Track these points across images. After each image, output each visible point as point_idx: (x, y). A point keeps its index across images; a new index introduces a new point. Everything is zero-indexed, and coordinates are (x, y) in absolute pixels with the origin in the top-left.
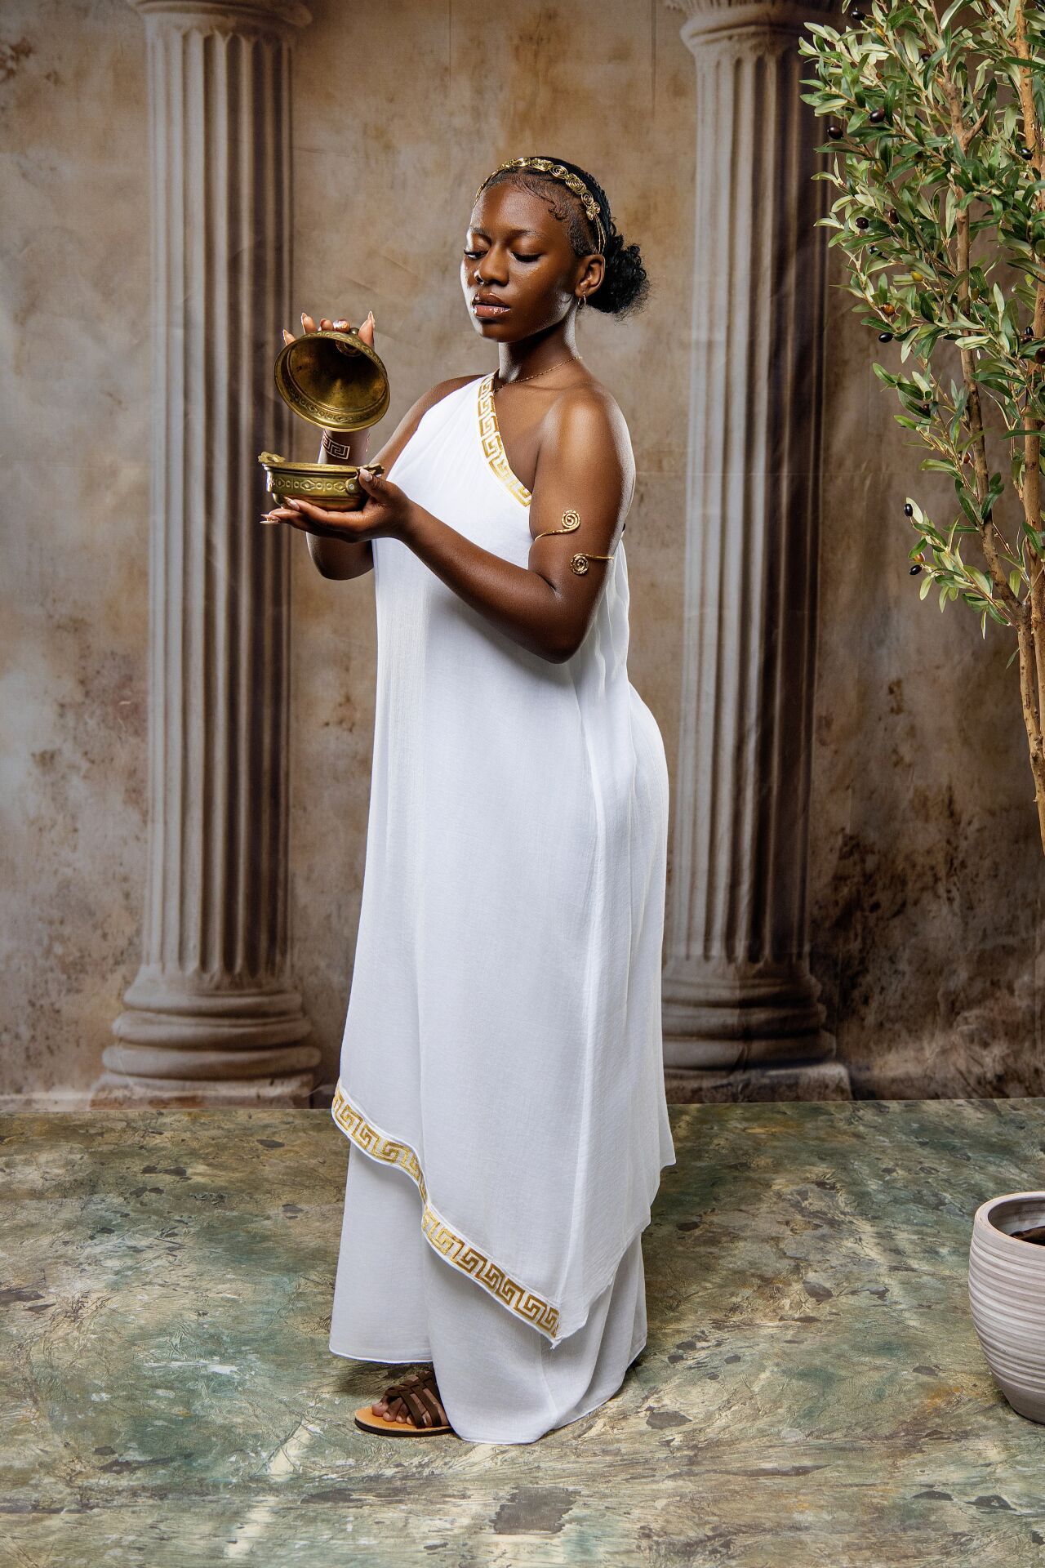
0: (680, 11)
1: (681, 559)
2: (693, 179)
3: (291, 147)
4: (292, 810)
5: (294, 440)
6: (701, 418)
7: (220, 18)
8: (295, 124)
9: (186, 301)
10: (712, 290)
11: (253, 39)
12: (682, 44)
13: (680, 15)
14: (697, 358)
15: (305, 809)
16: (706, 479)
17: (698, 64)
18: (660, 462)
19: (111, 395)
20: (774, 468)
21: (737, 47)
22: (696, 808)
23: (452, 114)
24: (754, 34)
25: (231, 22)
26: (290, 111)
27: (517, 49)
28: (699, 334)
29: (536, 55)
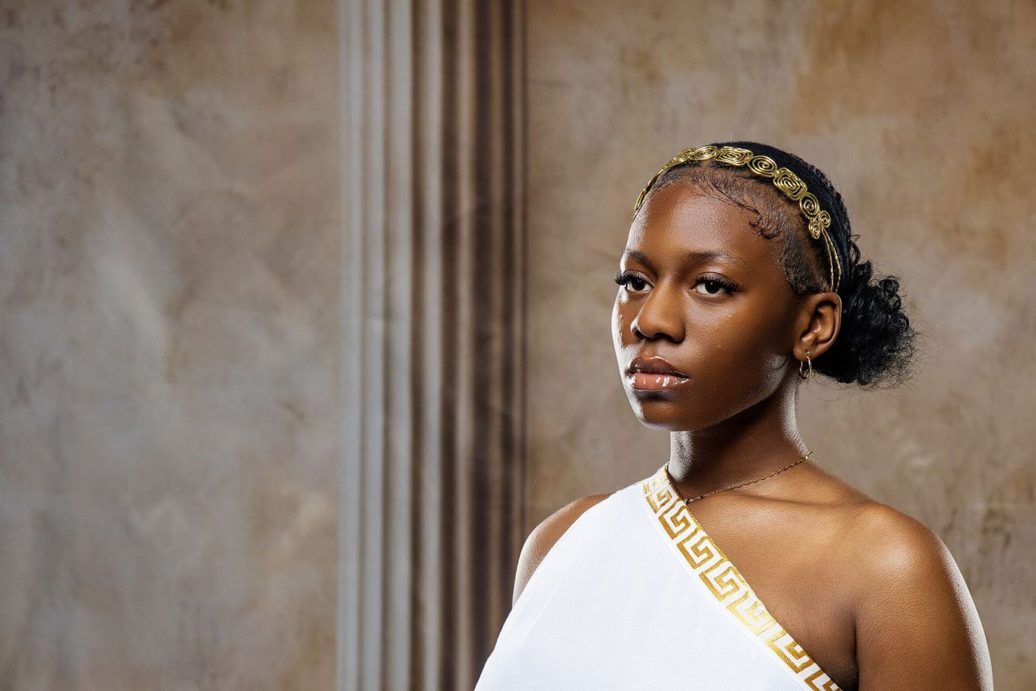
3: (524, 80)
19: (289, 406)
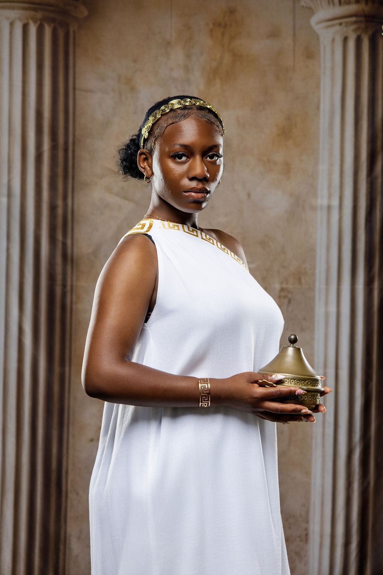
0: (310, 8)
1: (312, 339)
2: (318, 108)
3: (74, 89)
4: (70, 495)
5: (74, 265)
6: (324, 252)
7: (33, 13)
8: (77, 76)
9: (9, 181)
10: (330, 174)
11: (52, 25)
12: (310, 27)
13: (310, 11)
14: (321, 216)
15: (77, 494)
16: (327, 290)
17: (321, 40)
18: (300, 279)
20: (369, 283)
21: (345, 29)
22: (323, 495)
23: (172, 69)
24: (355, 22)
25: (39, 15)
26: (74, 67)
27: (211, 31)
28: (322, 201)
29: (223, 34)
